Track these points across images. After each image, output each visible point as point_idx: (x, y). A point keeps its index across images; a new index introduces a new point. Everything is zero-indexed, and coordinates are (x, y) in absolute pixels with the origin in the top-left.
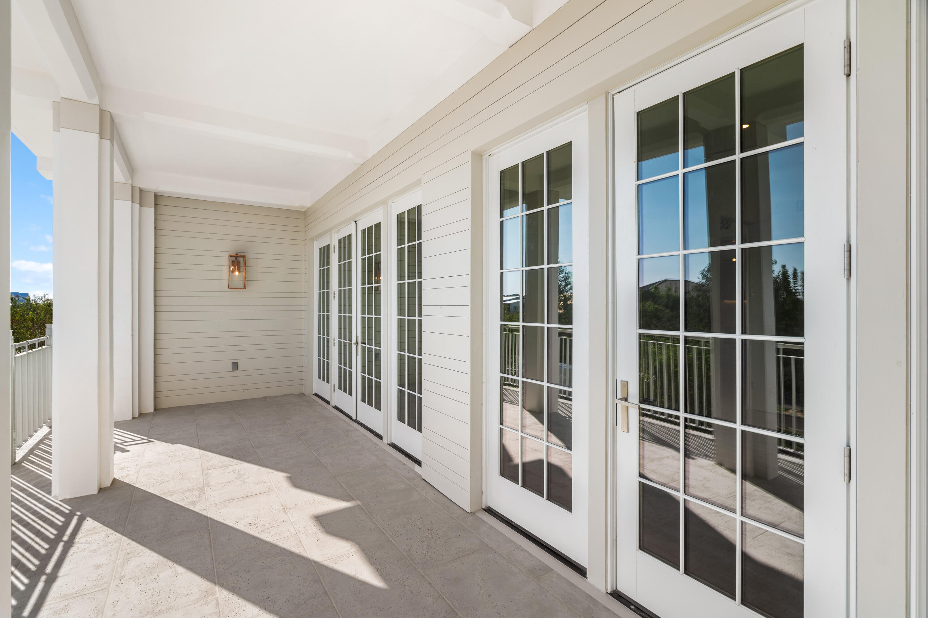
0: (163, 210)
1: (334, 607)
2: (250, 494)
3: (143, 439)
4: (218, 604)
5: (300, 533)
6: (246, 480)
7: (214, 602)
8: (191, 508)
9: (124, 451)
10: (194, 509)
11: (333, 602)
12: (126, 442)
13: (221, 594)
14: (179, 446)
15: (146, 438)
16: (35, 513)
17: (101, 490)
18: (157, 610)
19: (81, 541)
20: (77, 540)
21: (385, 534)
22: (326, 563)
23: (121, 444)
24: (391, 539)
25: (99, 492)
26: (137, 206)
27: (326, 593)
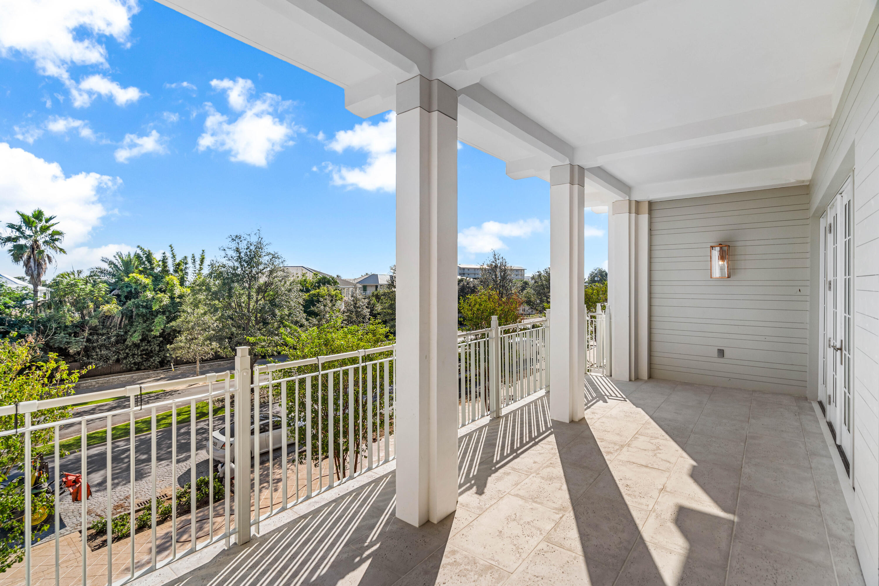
0: (656, 214)
1: (619, 573)
2: (650, 465)
3: (623, 397)
4: (561, 518)
5: (654, 512)
6: (658, 455)
7: (561, 515)
8: (605, 455)
9: (605, 402)
10: (605, 457)
11: (622, 570)
12: (611, 396)
13: (571, 514)
14: (640, 409)
15: (624, 397)
16: (538, 421)
17: (572, 421)
18: (536, 500)
19: (542, 445)
20: (539, 444)
21: (727, 562)
22: (648, 544)
23: (607, 396)
24: (728, 569)
25: (570, 422)
26: (633, 215)
27: (625, 561)
